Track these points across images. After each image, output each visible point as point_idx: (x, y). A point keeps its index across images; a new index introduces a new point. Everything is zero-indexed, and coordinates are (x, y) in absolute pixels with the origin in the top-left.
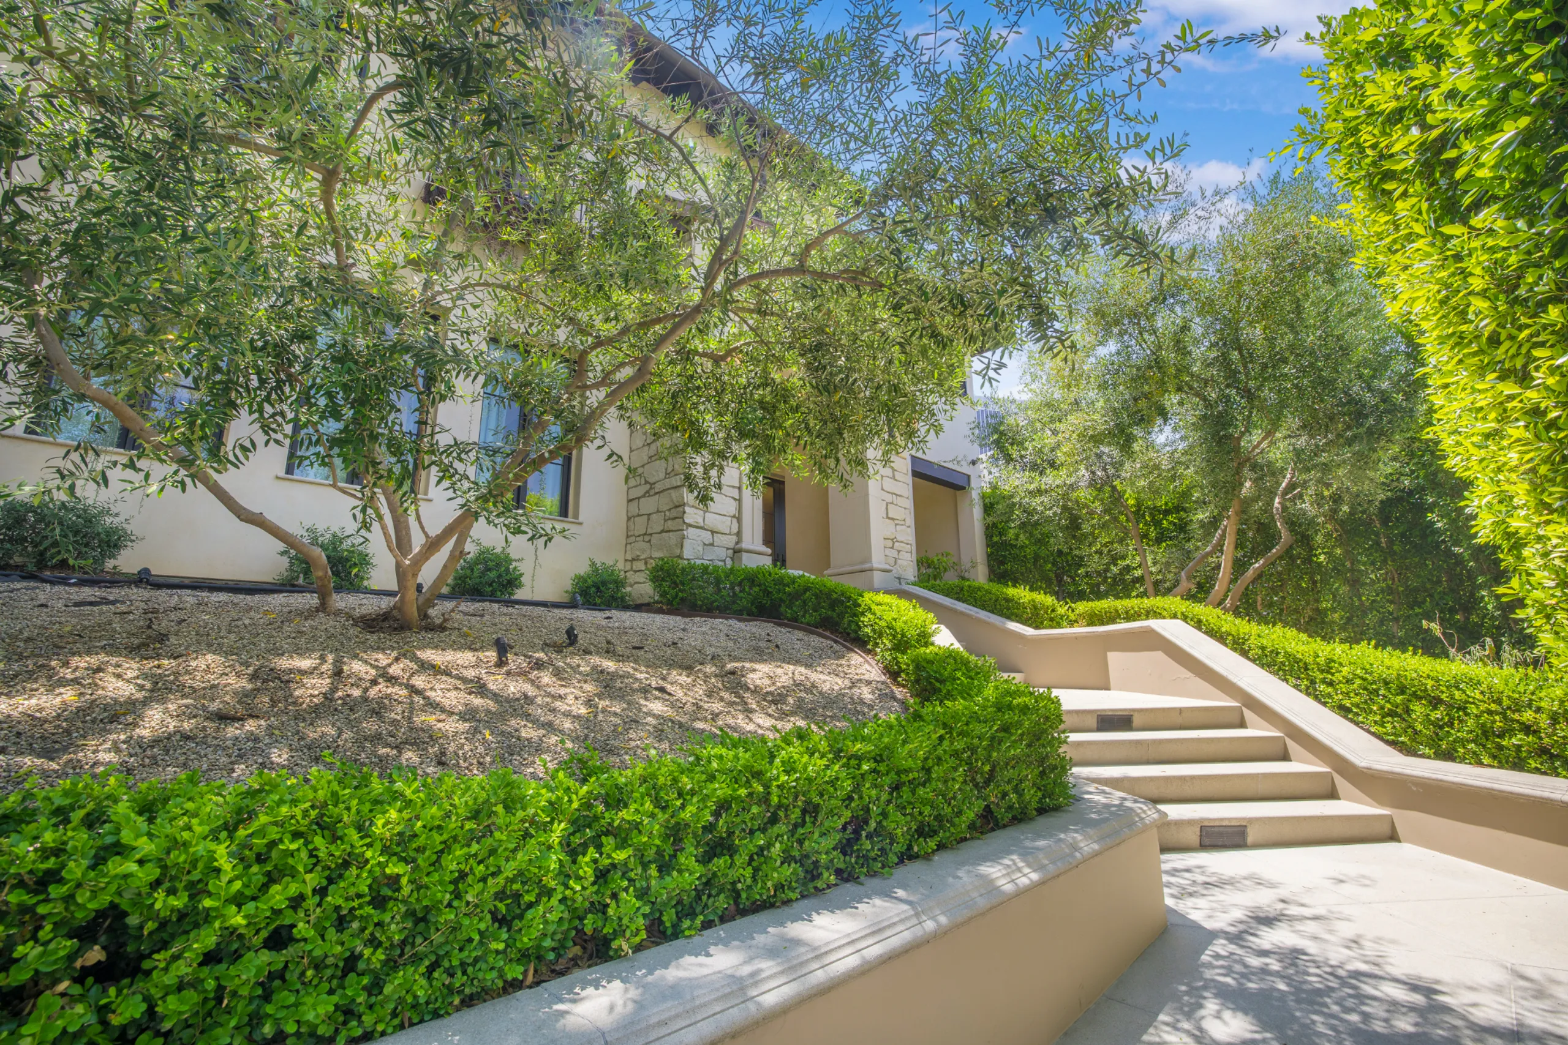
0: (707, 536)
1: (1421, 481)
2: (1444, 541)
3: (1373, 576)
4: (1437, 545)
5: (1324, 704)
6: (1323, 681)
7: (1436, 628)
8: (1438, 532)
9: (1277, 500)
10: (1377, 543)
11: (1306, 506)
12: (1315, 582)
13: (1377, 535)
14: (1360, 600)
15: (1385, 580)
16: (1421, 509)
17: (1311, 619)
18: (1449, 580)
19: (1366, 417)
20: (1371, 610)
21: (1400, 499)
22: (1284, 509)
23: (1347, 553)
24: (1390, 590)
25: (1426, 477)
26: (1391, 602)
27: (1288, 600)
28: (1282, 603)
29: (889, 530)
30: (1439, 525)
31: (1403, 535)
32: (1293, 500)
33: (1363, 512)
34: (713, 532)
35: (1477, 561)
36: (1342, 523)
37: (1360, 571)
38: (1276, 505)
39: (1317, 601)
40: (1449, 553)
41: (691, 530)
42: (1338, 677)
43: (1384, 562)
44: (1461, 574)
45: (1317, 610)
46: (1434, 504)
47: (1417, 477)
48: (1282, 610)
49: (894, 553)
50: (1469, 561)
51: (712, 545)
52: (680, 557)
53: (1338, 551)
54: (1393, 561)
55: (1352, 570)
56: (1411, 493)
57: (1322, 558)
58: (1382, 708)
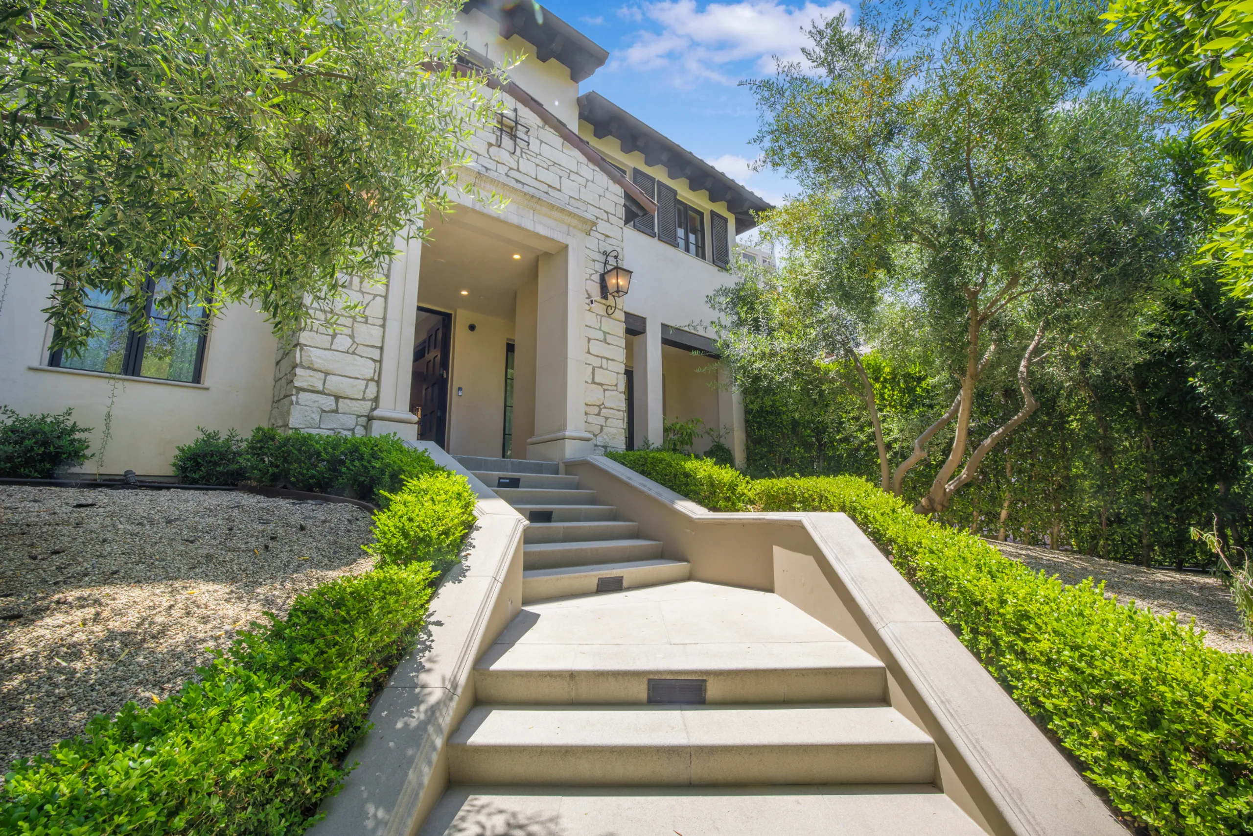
0: (329, 403)
1: (1183, 343)
2: (1206, 407)
3: (1127, 444)
4: (1198, 411)
5: (1009, 689)
6: (1011, 647)
7: (1212, 540)
8: (1200, 398)
9: (1023, 363)
10: (1133, 410)
11: (1055, 371)
12: (1065, 449)
13: (1132, 401)
14: (1112, 467)
15: (1139, 447)
16: (1183, 374)
17: (1060, 486)
18: (1210, 448)
19: (1121, 255)
20: (1124, 477)
21: (1158, 364)
22: (1030, 373)
23: (1100, 419)
24: (1144, 459)
25: (1189, 339)
26: (1145, 471)
27: (1037, 468)
28: (1031, 470)
29: (595, 395)
30: (1201, 390)
31: (1160, 401)
32: (1041, 364)
33: (1118, 377)
34: (337, 398)
35: (1241, 429)
36: (1095, 388)
37: (1113, 438)
38: (1022, 369)
39: (1067, 468)
40: (1210, 419)
41: (302, 395)
42: (1033, 649)
43: (1139, 429)
44: (1223, 442)
45: (1067, 478)
46: (1197, 368)
47: (1179, 339)
48: (1030, 477)
49: (601, 421)
50: (1233, 429)
51: (336, 411)
52: (286, 425)
53: (1092, 418)
54: (1149, 428)
55: (1104, 438)
56: (1171, 356)
57: (1075, 424)
58: (1109, 737)
